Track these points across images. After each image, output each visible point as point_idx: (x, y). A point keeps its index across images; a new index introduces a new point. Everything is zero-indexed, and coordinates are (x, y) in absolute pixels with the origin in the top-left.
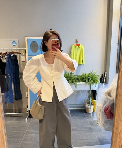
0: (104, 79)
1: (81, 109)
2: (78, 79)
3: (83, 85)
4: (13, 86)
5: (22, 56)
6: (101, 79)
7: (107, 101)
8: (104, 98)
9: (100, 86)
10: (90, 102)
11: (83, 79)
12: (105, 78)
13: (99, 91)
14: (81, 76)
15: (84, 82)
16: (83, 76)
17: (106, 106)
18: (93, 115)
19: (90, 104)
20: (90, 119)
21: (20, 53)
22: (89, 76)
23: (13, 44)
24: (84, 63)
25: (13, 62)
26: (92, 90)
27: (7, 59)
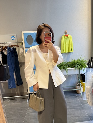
1: (73, 91)
2: (68, 65)
3: (72, 70)
4: (14, 74)
5: (20, 48)
6: (88, 64)
8: (92, 80)
9: (88, 70)
11: (73, 64)
12: (92, 63)
13: (87, 75)
14: (71, 63)
15: (74, 67)
16: (73, 62)
18: (83, 95)
19: (80, 85)
20: (81, 99)
21: (19, 46)
22: (78, 62)
23: (12, 39)
24: (73, 51)
25: (13, 53)
26: (81, 74)
27: (8, 51)
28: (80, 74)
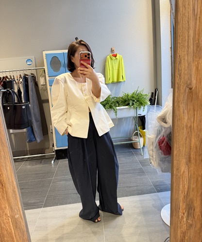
0: (155, 100)
1: (127, 144)
2: (118, 102)
3: (125, 110)
6: (151, 100)
7: (162, 130)
8: (157, 125)
10: (137, 133)
11: (125, 101)
12: (156, 97)
13: (149, 117)
14: (122, 98)
15: (127, 105)
16: (125, 98)
17: (160, 136)
18: (143, 151)
19: (138, 135)
20: (140, 157)
22: (133, 97)
24: (125, 79)
26: (139, 115)
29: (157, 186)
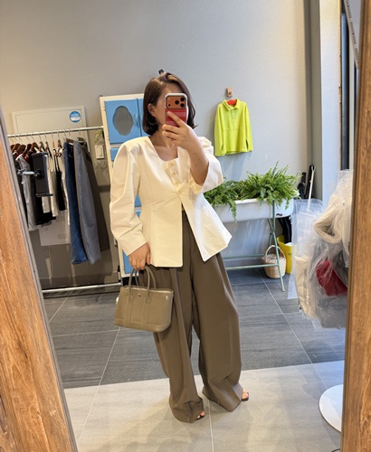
0: (309, 188)
1: (254, 269)
2: (237, 191)
3: (251, 206)
5: (97, 146)
6: (300, 187)
9: (299, 206)
10: (274, 248)
11: (252, 189)
12: (312, 182)
13: (298, 222)
14: (245, 183)
15: (254, 197)
16: (251, 182)
17: (320, 260)
18: (286, 282)
19: (275, 253)
20: (280, 294)
22: (267, 182)
24: (251, 148)
26: (278, 216)
28: (276, 217)
29: (312, 350)
